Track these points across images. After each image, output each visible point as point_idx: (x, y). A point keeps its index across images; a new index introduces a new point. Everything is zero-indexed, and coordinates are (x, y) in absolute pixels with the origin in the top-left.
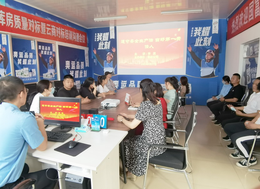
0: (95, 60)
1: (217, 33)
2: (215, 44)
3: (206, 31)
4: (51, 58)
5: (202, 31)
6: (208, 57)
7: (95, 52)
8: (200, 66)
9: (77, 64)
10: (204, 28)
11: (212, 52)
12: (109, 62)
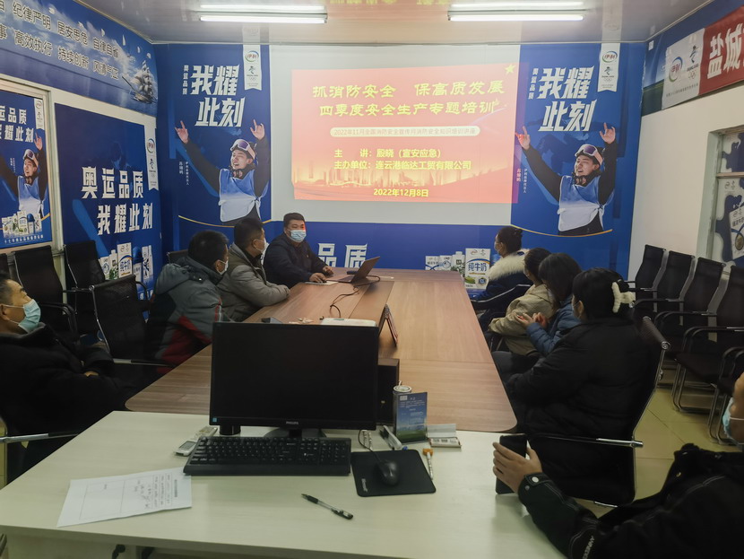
0: (184, 166)
1: (614, 89)
2: (605, 126)
3: (578, 82)
4: (31, 155)
5: (565, 80)
6: (583, 167)
7: (184, 136)
8: (556, 196)
9: (122, 181)
10: (573, 72)
11: (596, 153)
12: (241, 173)
